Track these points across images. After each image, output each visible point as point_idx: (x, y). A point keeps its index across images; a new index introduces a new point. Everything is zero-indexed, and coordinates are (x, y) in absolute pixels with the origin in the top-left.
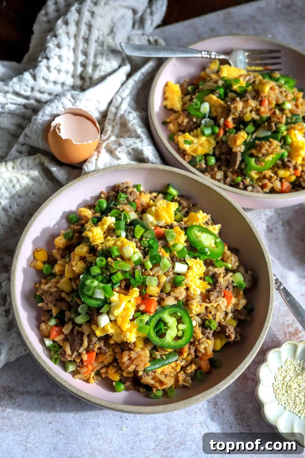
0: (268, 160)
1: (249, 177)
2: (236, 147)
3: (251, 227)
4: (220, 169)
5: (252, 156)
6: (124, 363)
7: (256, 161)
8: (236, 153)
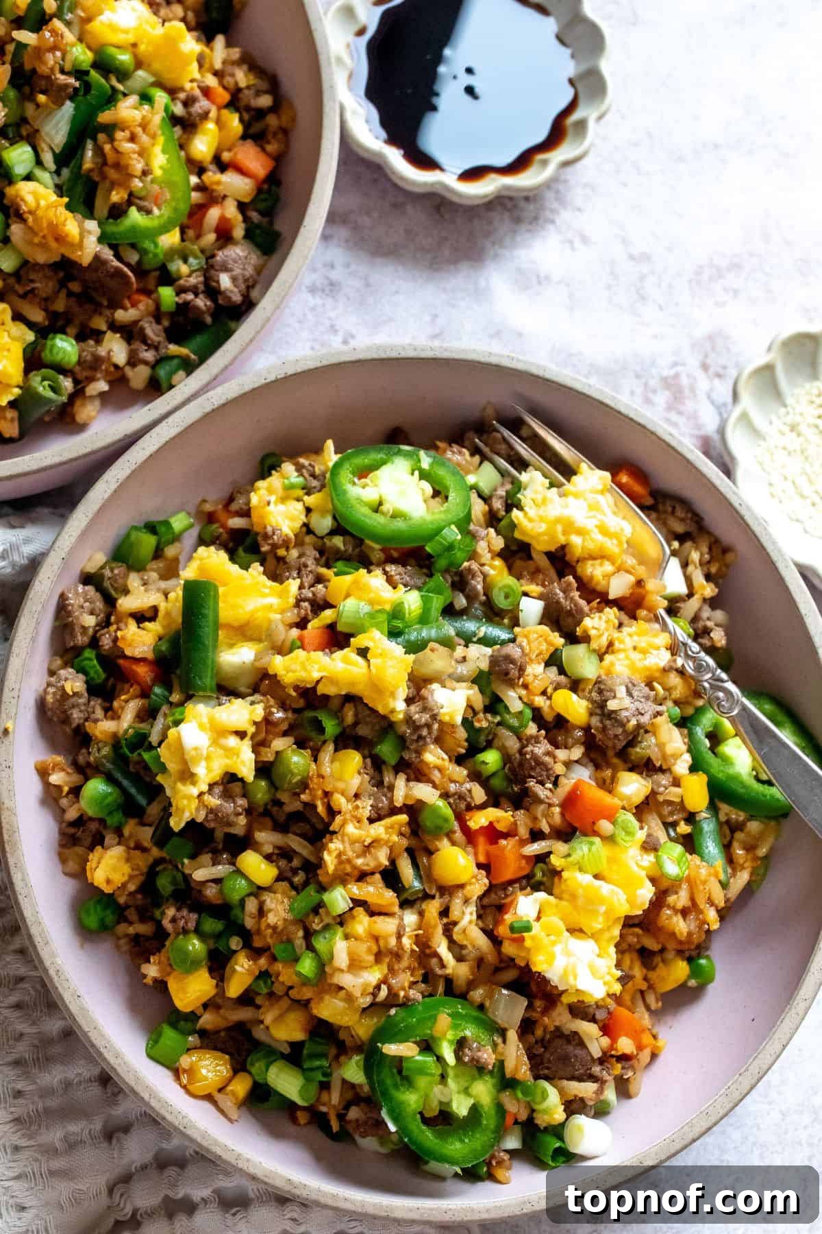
0: (161, 168)
1: (172, 260)
2: (80, 246)
3: (394, 355)
4: (98, 336)
5: (117, 212)
6: (690, 934)
7: (140, 209)
8: (97, 258)
